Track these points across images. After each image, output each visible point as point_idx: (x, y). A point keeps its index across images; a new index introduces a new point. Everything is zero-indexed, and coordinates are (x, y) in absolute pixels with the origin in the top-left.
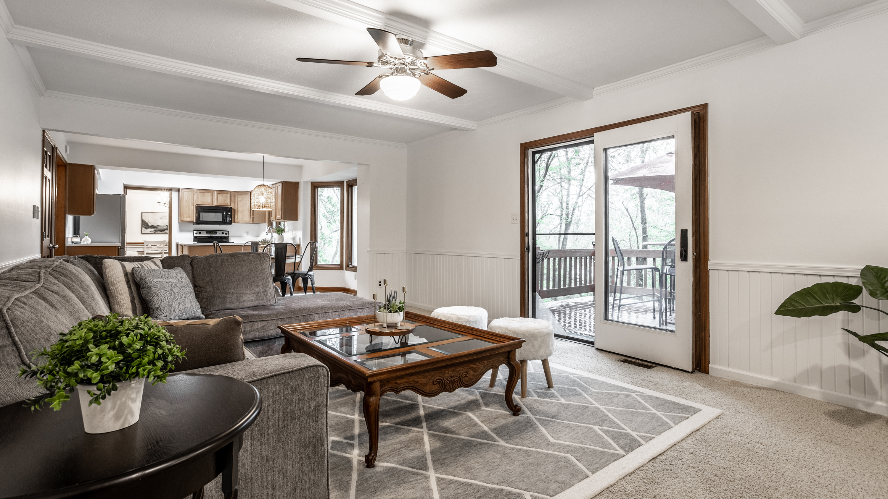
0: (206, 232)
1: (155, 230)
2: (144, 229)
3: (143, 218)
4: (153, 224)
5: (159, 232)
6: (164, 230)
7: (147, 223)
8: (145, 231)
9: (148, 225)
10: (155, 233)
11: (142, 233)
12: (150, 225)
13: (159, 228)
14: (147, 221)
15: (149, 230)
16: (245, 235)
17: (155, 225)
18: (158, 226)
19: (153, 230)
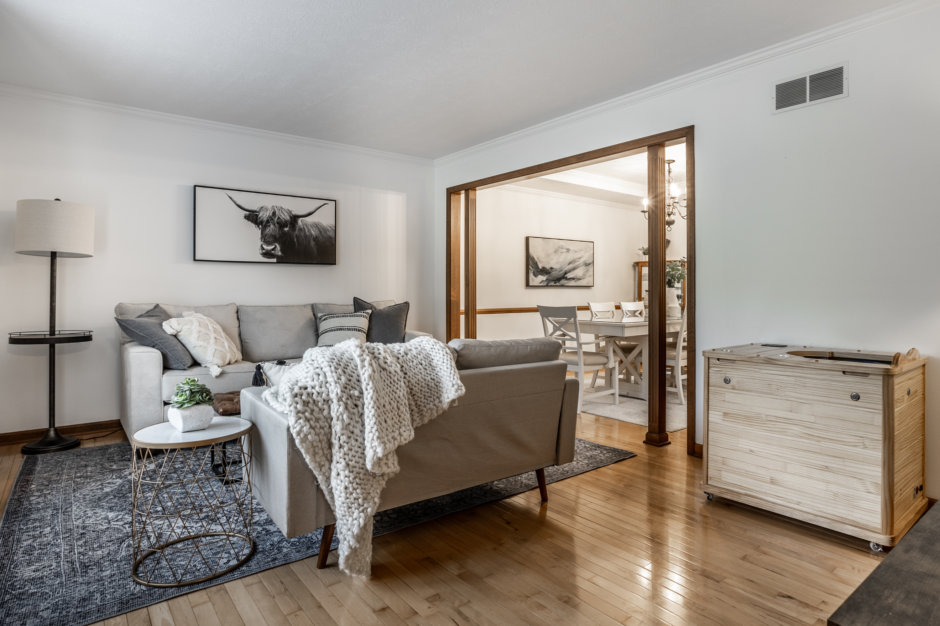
1: (547, 280)
2: (531, 276)
3: (530, 251)
4: (544, 265)
5: (553, 284)
6: (559, 280)
9: (538, 267)
10: (547, 286)
11: (527, 286)
12: (540, 266)
13: (554, 273)
15: (540, 278)
17: (548, 266)
18: (552, 268)
19: (545, 278)
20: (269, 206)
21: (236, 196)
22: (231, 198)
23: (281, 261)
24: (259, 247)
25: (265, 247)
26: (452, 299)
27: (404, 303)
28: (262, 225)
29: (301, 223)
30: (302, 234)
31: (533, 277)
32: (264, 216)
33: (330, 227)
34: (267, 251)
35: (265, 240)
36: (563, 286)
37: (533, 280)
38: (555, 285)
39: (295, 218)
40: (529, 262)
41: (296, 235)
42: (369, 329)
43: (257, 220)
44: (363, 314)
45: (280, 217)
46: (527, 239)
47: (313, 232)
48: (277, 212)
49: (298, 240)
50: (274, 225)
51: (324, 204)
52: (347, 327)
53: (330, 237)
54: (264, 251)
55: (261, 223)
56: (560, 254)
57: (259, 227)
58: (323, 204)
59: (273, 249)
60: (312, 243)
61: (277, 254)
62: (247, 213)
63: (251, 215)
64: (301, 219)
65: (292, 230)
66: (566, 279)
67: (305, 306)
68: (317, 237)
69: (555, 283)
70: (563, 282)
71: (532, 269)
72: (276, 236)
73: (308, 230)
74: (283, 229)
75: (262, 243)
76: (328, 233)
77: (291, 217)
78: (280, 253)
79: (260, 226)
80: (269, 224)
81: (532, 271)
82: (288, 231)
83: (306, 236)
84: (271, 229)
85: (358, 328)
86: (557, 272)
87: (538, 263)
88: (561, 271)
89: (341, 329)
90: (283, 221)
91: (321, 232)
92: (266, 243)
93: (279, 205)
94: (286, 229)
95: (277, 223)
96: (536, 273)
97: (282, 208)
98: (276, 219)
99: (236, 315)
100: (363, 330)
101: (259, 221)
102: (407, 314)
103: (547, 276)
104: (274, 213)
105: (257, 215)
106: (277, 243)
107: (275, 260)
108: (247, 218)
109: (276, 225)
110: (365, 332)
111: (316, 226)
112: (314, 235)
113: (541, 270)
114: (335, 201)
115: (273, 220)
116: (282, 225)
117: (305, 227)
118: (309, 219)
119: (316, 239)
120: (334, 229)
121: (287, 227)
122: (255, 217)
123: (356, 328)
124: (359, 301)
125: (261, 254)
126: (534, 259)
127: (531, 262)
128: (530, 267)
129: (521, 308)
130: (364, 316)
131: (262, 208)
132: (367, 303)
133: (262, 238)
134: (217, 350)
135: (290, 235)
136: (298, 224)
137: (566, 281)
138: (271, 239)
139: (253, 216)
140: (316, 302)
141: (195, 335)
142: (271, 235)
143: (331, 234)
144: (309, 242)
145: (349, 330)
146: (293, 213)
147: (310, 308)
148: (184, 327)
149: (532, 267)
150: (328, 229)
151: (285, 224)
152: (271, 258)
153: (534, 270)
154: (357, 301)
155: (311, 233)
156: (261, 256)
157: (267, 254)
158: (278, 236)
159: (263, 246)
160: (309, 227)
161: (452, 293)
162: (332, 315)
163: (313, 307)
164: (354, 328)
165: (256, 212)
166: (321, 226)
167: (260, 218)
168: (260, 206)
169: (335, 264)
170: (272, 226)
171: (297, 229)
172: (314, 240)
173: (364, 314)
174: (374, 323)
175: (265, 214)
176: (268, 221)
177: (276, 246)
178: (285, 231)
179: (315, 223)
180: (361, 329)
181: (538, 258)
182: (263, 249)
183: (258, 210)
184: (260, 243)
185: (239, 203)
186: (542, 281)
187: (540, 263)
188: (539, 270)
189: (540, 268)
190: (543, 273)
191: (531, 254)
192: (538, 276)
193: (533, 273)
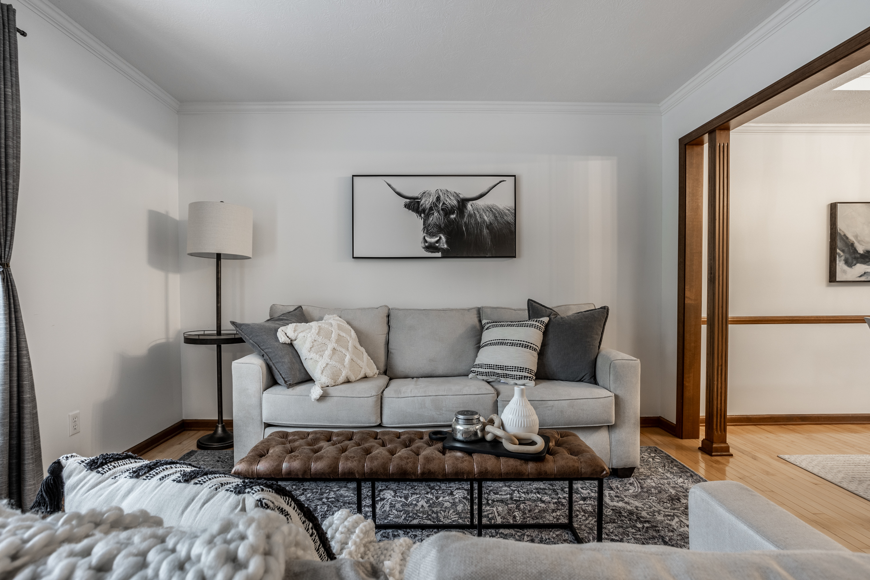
20: (433, 191)
21: (395, 182)
22: (389, 185)
23: (447, 255)
24: (421, 239)
25: (428, 239)
26: (687, 301)
27: (601, 308)
28: (424, 213)
29: (471, 207)
30: (473, 221)
31: (845, 267)
32: (427, 202)
33: (508, 210)
34: (430, 243)
35: (427, 231)
37: (844, 272)
39: (463, 202)
40: (836, 243)
41: (465, 223)
42: (544, 344)
43: (418, 208)
44: (534, 323)
45: (445, 202)
46: (833, 208)
47: (486, 218)
48: (442, 197)
49: (467, 229)
50: (439, 212)
51: (500, 182)
52: (510, 341)
53: (508, 222)
54: (427, 244)
55: (424, 211)
57: (420, 216)
58: (498, 182)
59: (437, 242)
60: (485, 231)
61: (443, 247)
62: (408, 200)
63: (412, 202)
64: (471, 202)
65: (460, 216)
67: (469, 310)
68: (491, 223)
71: (842, 254)
72: (441, 225)
73: (480, 215)
74: (449, 217)
75: (425, 234)
76: (505, 218)
77: (458, 202)
78: (446, 246)
79: (423, 215)
80: (432, 212)
81: (843, 258)
82: (455, 218)
83: (477, 223)
84: (436, 217)
85: (525, 343)
87: (856, 244)
89: (502, 344)
90: (449, 206)
91: (496, 217)
92: (430, 235)
93: (444, 188)
94: (453, 216)
95: (442, 209)
96: (850, 261)
97: (447, 191)
98: (441, 204)
99: (386, 319)
100: (532, 345)
101: (421, 209)
102: (604, 324)
104: (438, 199)
105: (418, 203)
106: (442, 233)
107: (439, 255)
108: (408, 206)
109: (441, 212)
110: (535, 350)
111: (490, 209)
112: (487, 221)
113: (861, 255)
114: (515, 176)
115: (437, 206)
116: (447, 211)
117: (476, 213)
118: (481, 203)
119: (490, 226)
120: (514, 212)
121: (453, 213)
122: (416, 205)
123: (522, 342)
124: (534, 304)
125: (424, 248)
126: (847, 238)
127: (839, 244)
128: (838, 251)
129: (817, 317)
130: (535, 327)
131: (424, 193)
132: (546, 307)
133: (424, 229)
134: (328, 365)
135: (458, 223)
136: (467, 209)
138: (435, 229)
139: (414, 204)
140: (484, 305)
141: (308, 345)
142: (435, 224)
143: (510, 219)
144: (481, 231)
145: (512, 344)
146: (461, 196)
147: (475, 312)
148: (301, 335)
149: (843, 251)
150: (505, 213)
151: (451, 210)
152: (435, 252)
153: (848, 256)
154: (532, 305)
155: (484, 219)
156: (424, 250)
157: (431, 248)
158: (443, 226)
159: (426, 238)
160: (481, 212)
161: (687, 294)
162: (497, 323)
163: (479, 311)
164: (519, 342)
165: (417, 198)
166: (496, 210)
167: (422, 205)
168: (422, 191)
169: (515, 257)
170: (436, 214)
171: (466, 215)
172: (487, 227)
173: (537, 324)
174: (551, 336)
175: (428, 200)
176: (431, 209)
177: (440, 238)
178: (451, 219)
179: (488, 207)
180: (530, 344)
181: (856, 237)
182: (426, 241)
183: (420, 196)
184: (422, 234)
185: (398, 190)
186: (865, 273)
187: (861, 244)
188: (859, 256)
189: (862, 252)
190: (867, 260)
191: (840, 230)
192: (855, 265)
193: (844, 260)
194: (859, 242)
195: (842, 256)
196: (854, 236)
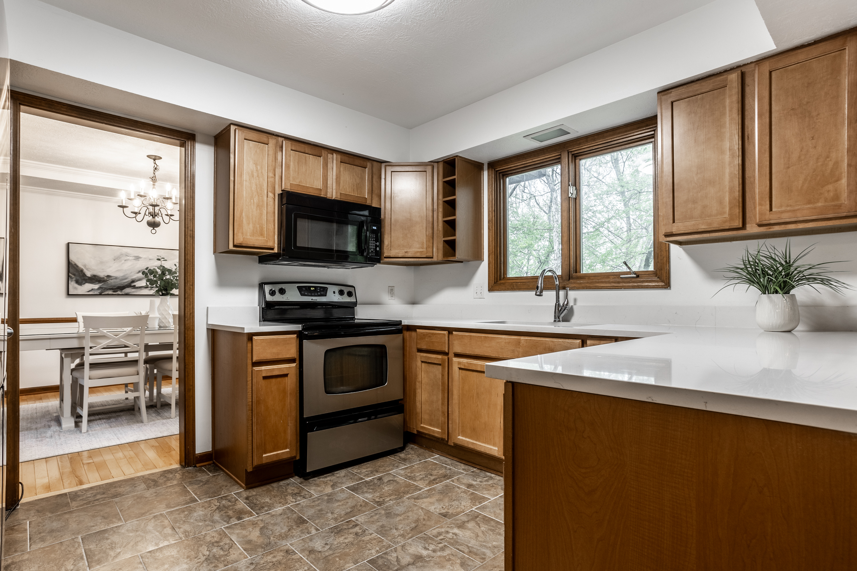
0: (299, 288)
1: (100, 288)
2: (72, 284)
3: (72, 258)
4: (95, 273)
5: (110, 292)
6: (122, 288)
7: (82, 271)
8: (76, 288)
9: (84, 275)
10: (100, 295)
11: (69, 295)
12: (89, 274)
13: (111, 282)
14: (80, 265)
15: (88, 287)
16: (386, 298)
17: (102, 274)
18: (108, 276)
19: (96, 286)
31: (76, 285)
36: (127, 295)
38: (114, 293)
40: (71, 271)
46: (68, 245)
56: (123, 261)
66: (134, 287)
69: (114, 292)
70: (128, 290)
71: (73, 276)
81: (74, 279)
86: (118, 280)
87: (85, 271)
88: (126, 279)
96: (80, 281)
103: (101, 284)
113: (89, 278)
126: (77, 266)
127: (74, 270)
128: (70, 275)
129: (57, 318)
137: (134, 290)
149: (74, 275)
153: (78, 278)
181: (85, 266)
186: (92, 289)
187: (88, 271)
188: (87, 278)
189: (89, 276)
190: (94, 281)
191: (71, 261)
192: (84, 284)
193: (75, 281)
194: (87, 269)
195: (73, 278)
196: (83, 265)
